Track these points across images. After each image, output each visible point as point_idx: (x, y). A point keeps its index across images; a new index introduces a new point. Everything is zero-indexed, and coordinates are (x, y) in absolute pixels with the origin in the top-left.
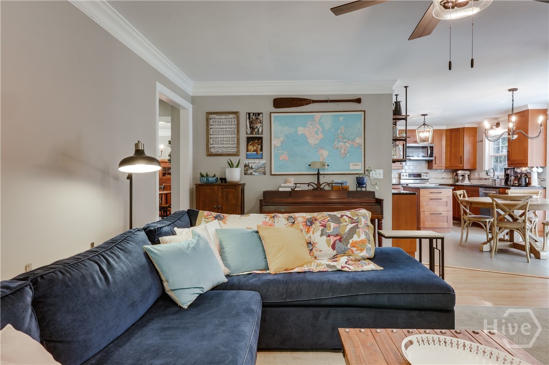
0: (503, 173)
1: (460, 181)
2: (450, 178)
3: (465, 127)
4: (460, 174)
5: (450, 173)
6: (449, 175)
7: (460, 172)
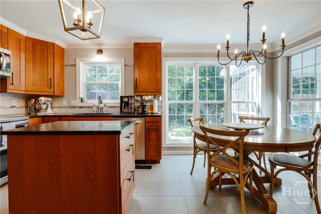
0: (119, 101)
1: (44, 111)
2: (22, 107)
3: (55, 43)
4: (43, 102)
5: (21, 100)
6: (21, 103)
7: (43, 99)
